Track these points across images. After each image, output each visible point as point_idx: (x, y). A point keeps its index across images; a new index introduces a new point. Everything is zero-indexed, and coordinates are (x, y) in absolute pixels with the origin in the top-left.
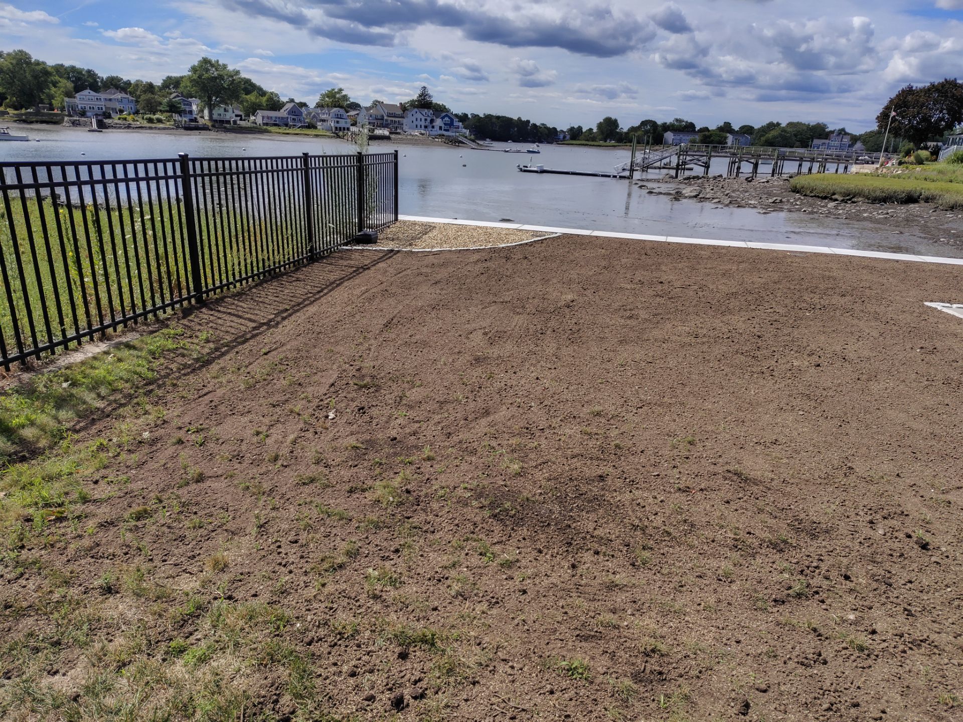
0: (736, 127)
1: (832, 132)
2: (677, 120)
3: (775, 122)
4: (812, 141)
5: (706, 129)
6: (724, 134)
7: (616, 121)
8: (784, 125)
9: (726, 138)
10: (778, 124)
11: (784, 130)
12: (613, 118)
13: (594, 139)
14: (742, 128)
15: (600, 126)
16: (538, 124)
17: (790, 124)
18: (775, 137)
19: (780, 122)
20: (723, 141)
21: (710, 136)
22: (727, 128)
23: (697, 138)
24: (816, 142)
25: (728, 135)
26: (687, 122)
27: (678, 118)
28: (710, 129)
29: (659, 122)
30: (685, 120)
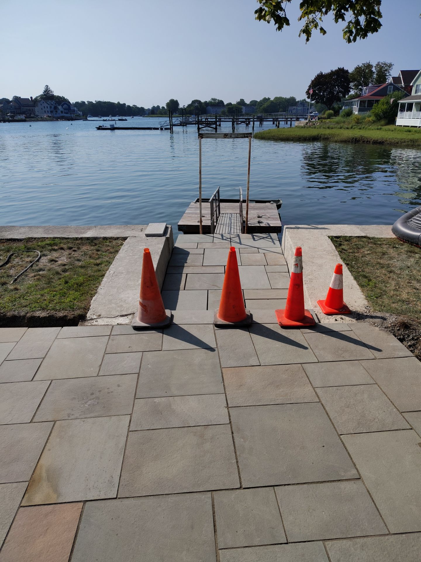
0: (248, 102)
1: (298, 101)
2: (213, 99)
3: (267, 98)
4: (288, 108)
5: (230, 104)
7: (177, 102)
8: (272, 99)
11: (272, 102)
12: (175, 99)
13: (165, 113)
14: (251, 102)
15: (168, 105)
16: (131, 105)
18: (268, 107)
20: (240, 111)
21: (233, 108)
22: (241, 103)
23: (226, 110)
25: (243, 107)
26: (219, 100)
29: (203, 101)
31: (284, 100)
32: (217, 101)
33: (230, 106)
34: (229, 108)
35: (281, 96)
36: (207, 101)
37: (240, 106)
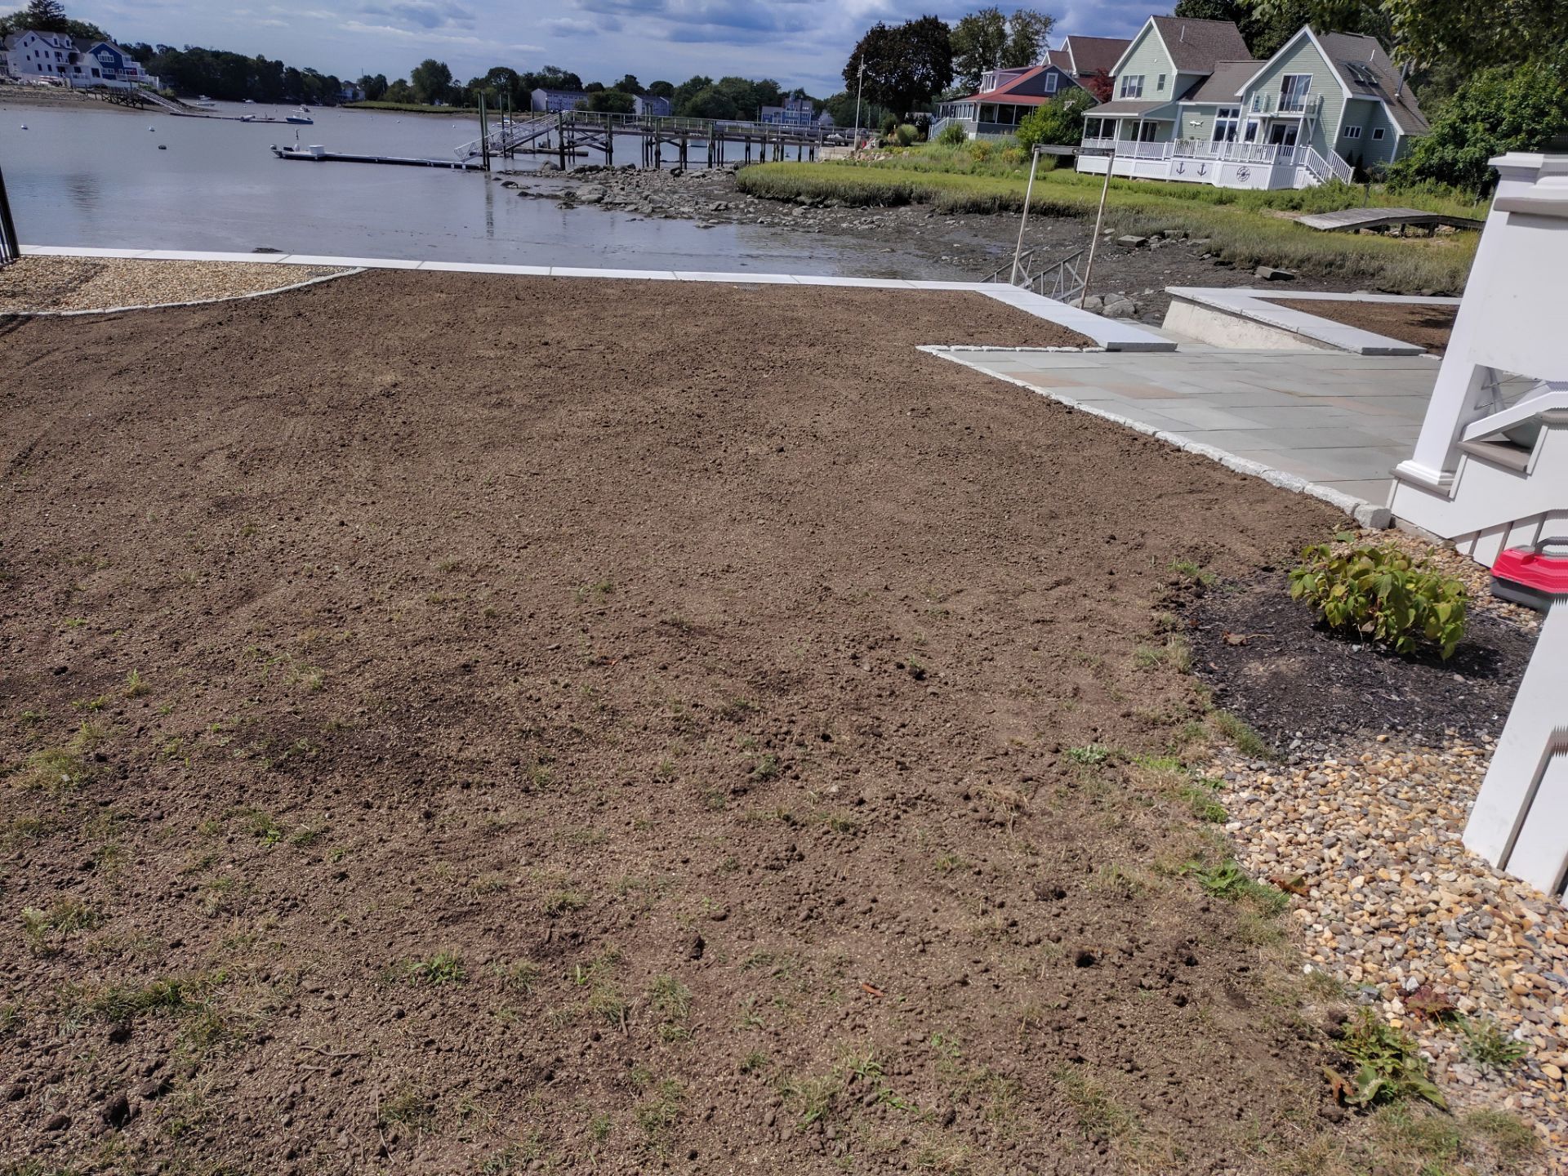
0: (646, 85)
1: (786, 95)
2: (549, 69)
3: (703, 77)
4: (761, 109)
5: (598, 87)
6: (628, 96)
7: (444, 68)
8: (716, 82)
9: (632, 102)
10: (708, 81)
11: (717, 91)
12: (439, 61)
13: (410, 99)
14: (655, 85)
15: (417, 74)
16: (300, 69)
17: (725, 81)
18: (706, 102)
19: (710, 77)
20: (628, 108)
21: (607, 98)
22: (630, 85)
23: (587, 100)
24: (767, 110)
25: (635, 97)
26: (565, 73)
27: (551, 65)
28: (605, 86)
29: (520, 73)
30: (563, 69)
31: (747, 87)
32: (561, 75)
33: (601, 93)
34: (598, 98)
35: (739, 76)
36: (531, 74)
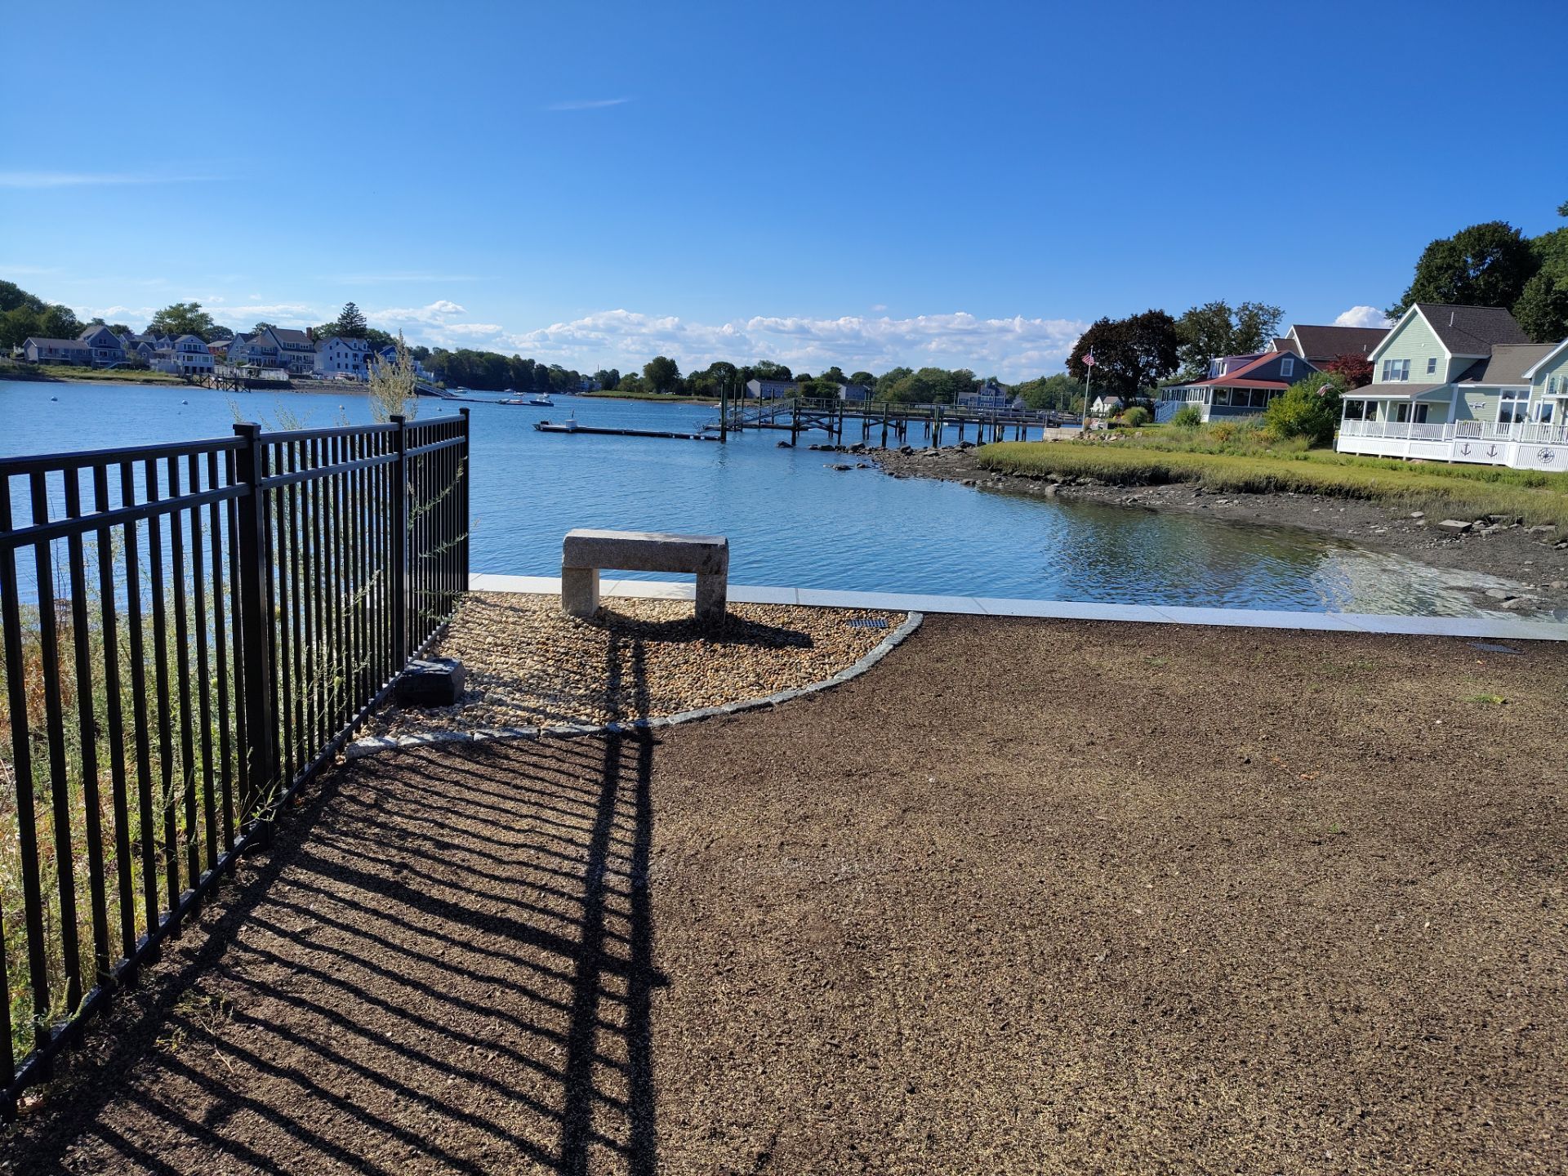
0: (848, 374)
1: (981, 383)
2: (764, 363)
3: (905, 368)
4: (957, 395)
5: (805, 378)
7: (673, 362)
8: (916, 371)
9: (837, 390)
10: (909, 371)
11: (917, 379)
12: (669, 358)
13: (640, 389)
14: (857, 376)
15: (649, 369)
16: (548, 365)
17: (924, 371)
18: (907, 390)
19: (911, 368)
20: (833, 395)
21: (814, 388)
22: (835, 375)
23: (799, 389)
24: (962, 395)
25: (841, 386)
26: (778, 366)
28: (812, 376)
29: (739, 366)
30: (776, 363)
31: (944, 377)
32: (774, 368)
33: (809, 383)
34: (806, 387)
35: (937, 367)
36: (748, 368)
37: (834, 384)
